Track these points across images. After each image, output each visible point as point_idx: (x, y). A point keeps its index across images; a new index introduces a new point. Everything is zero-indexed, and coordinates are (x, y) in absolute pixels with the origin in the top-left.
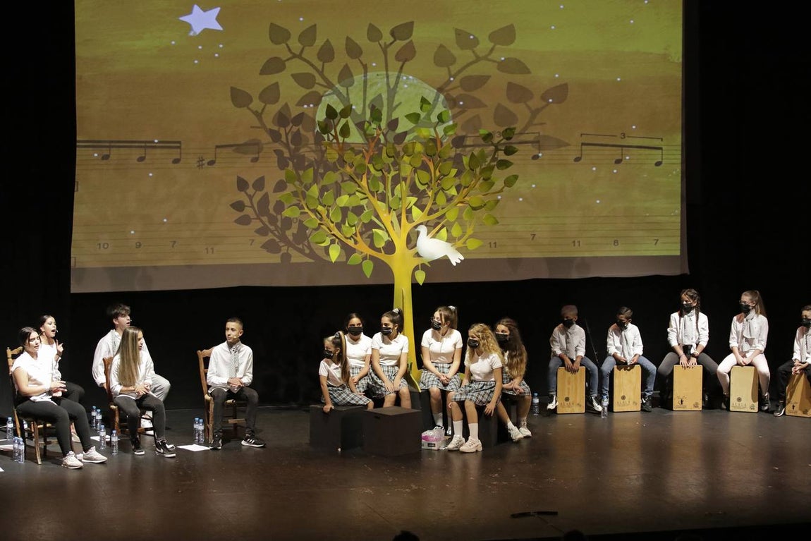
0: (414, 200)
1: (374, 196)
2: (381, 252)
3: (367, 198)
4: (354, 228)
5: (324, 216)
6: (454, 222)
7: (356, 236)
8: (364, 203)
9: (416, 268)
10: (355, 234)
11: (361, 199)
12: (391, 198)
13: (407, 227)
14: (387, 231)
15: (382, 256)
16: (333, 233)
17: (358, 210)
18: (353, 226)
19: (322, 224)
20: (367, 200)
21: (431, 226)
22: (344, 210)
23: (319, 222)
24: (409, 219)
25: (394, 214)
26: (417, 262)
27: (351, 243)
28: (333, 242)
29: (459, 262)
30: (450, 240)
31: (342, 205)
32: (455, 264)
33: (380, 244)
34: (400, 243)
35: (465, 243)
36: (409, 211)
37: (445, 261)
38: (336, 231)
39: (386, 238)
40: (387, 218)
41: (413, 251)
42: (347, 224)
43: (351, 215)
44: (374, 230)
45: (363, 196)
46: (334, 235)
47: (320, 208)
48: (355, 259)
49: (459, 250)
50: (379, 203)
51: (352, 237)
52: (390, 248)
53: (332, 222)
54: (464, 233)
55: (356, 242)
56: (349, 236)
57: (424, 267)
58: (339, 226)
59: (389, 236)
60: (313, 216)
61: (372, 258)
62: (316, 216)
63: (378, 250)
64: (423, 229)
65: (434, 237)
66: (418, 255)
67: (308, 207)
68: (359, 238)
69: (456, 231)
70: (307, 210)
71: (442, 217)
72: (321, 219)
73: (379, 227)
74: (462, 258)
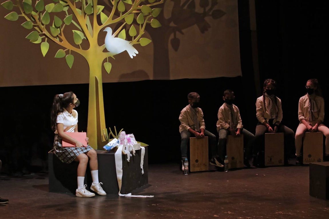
0: (102, 7)
1: (73, 5)
2: (79, 48)
3: (68, 5)
4: (59, 29)
5: (37, 18)
6: (131, 25)
7: (61, 36)
8: (66, 9)
9: (105, 61)
10: (60, 34)
11: (64, 7)
12: (85, 7)
13: (98, 28)
14: (83, 32)
15: (80, 51)
16: (43, 33)
17: (62, 15)
18: (58, 28)
19: (35, 26)
20: (68, 7)
21: (115, 28)
22: (52, 15)
23: (33, 24)
24: (100, 23)
25: (87, 18)
26: (105, 55)
27: (57, 41)
28: (43, 40)
29: (135, 55)
30: (129, 38)
31: (50, 12)
32: (132, 57)
33: (79, 42)
34: (93, 41)
35: (138, 41)
36: (99, 17)
37: (125, 54)
38: (45, 32)
39: (83, 37)
40: (84, 22)
41: (102, 48)
42: (53, 26)
43: (56, 19)
44: (73, 31)
45: (65, 4)
46: (44, 35)
47: (33, 13)
48: (60, 54)
49: (135, 46)
50: (77, 9)
51: (57, 36)
52: (86, 44)
53: (43, 25)
54: (138, 33)
55: (61, 40)
56: (55, 35)
57: (110, 59)
58: (48, 28)
59: (85, 35)
60: (28, 20)
61: (73, 53)
62: (30, 19)
63: (77, 47)
64: (109, 30)
65: (117, 36)
66: (105, 50)
67: (24, 13)
68: (63, 37)
69: (132, 32)
70: (23, 15)
71: (123, 20)
72: (35, 22)
73: (78, 29)
74: (137, 53)
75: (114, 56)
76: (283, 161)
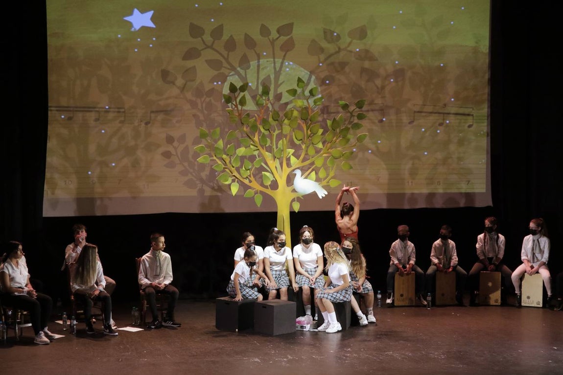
0: (292, 151)
1: (263, 149)
2: (268, 189)
3: (258, 149)
4: (249, 171)
5: (228, 162)
6: (320, 168)
7: (250, 177)
8: (256, 153)
9: (293, 200)
10: (250, 176)
11: (254, 151)
12: (275, 150)
13: (287, 171)
14: (273, 174)
15: (269, 192)
16: (234, 174)
17: (252, 158)
18: (248, 170)
19: (226, 168)
20: (258, 151)
21: (303, 170)
22: (242, 158)
23: (224, 166)
24: (289, 165)
25: (277, 161)
26: (294, 196)
27: (246, 182)
28: (233, 181)
29: (324, 196)
30: (318, 180)
31: (240, 155)
32: (321, 198)
33: (268, 183)
34: (282, 182)
35: (328, 182)
36: (288, 160)
37: (314, 194)
38: (236, 174)
39: (272, 178)
40: (273, 164)
41: (290, 188)
42: (244, 168)
43: (247, 162)
44: (263, 173)
45: (256, 148)
46: (234, 176)
47: (224, 156)
48: (249, 193)
49: (324, 187)
50: (267, 153)
51: (247, 177)
52: (274, 185)
53: (233, 167)
54: (328, 175)
55: (250, 181)
56: (245, 176)
57: (298, 199)
58: (238, 170)
59: (274, 177)
60: (220, 162)
61: (261, 192)
62: (222, 162)
63: (266, 187)
64: (298, 173)
65: (306, 178)
66: (294, 191)
67: (215, 156)
68: (252, 178)
69: (322, 174)
70: (215, 158)
71: (313, 163)
72: (225, 164)
73: (267, 171)
74: (326, 193)
75: (303, 196)
76: (500, 301)
